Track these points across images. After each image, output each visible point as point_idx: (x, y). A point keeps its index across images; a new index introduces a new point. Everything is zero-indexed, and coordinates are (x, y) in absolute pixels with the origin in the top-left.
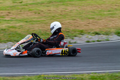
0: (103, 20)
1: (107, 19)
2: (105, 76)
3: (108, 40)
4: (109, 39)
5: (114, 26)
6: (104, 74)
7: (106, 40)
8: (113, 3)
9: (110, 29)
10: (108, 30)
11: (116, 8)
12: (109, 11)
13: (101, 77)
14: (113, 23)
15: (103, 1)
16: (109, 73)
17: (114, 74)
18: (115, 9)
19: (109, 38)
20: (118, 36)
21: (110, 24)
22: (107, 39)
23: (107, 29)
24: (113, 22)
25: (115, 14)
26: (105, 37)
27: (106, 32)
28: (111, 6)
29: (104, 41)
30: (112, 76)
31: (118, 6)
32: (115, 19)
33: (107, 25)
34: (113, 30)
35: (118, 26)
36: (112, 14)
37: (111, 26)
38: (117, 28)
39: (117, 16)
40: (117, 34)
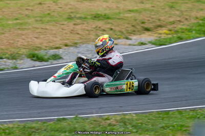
0: (6, 35)
1: (14, 33)
2: (13, 128)
3: (16, 68)
4: (18, 66)
5: (26, 44)
6: (11, 126)
7: (12, 68)
8: (21, 6)
9: (18, 50)
10: (16, 51)
11: (27, 13)
12: (17, 19)
13: (6, 129)
14: (24, 39)
15: (6, 3)
16: (19, 124)
17: (29, 125)
18: (26, 15)
19: (18, 64)
20: (32, 60)
21: (18, 41)
22: (14, 66)
23: (13, 50)
24: (23, 37)
25: (27, 23)
26: (10, 63)
27: (11, 54)
28: (20, 11)
29: (8, 69)
30: (24, 127)
31: (32, 10)
32: (26, 32)
33: (13, 43)
34: (23, 51)
35: (31, 43)
36: (21, 24)
37: (21, 45)
38: (30, 47)
39: (30, 27)
40: (30, 58)
